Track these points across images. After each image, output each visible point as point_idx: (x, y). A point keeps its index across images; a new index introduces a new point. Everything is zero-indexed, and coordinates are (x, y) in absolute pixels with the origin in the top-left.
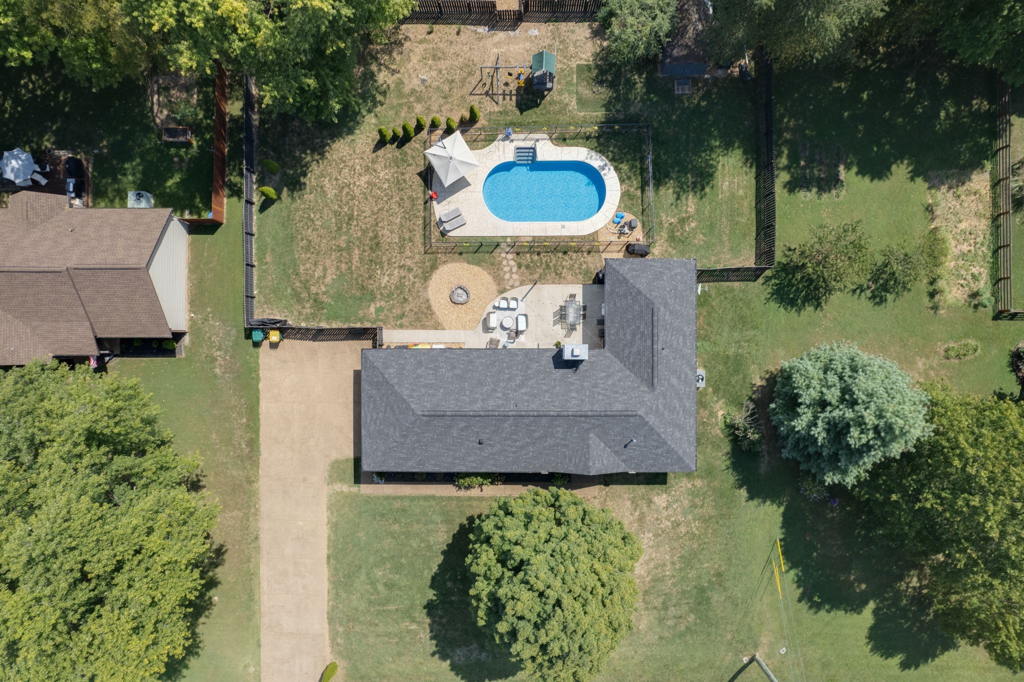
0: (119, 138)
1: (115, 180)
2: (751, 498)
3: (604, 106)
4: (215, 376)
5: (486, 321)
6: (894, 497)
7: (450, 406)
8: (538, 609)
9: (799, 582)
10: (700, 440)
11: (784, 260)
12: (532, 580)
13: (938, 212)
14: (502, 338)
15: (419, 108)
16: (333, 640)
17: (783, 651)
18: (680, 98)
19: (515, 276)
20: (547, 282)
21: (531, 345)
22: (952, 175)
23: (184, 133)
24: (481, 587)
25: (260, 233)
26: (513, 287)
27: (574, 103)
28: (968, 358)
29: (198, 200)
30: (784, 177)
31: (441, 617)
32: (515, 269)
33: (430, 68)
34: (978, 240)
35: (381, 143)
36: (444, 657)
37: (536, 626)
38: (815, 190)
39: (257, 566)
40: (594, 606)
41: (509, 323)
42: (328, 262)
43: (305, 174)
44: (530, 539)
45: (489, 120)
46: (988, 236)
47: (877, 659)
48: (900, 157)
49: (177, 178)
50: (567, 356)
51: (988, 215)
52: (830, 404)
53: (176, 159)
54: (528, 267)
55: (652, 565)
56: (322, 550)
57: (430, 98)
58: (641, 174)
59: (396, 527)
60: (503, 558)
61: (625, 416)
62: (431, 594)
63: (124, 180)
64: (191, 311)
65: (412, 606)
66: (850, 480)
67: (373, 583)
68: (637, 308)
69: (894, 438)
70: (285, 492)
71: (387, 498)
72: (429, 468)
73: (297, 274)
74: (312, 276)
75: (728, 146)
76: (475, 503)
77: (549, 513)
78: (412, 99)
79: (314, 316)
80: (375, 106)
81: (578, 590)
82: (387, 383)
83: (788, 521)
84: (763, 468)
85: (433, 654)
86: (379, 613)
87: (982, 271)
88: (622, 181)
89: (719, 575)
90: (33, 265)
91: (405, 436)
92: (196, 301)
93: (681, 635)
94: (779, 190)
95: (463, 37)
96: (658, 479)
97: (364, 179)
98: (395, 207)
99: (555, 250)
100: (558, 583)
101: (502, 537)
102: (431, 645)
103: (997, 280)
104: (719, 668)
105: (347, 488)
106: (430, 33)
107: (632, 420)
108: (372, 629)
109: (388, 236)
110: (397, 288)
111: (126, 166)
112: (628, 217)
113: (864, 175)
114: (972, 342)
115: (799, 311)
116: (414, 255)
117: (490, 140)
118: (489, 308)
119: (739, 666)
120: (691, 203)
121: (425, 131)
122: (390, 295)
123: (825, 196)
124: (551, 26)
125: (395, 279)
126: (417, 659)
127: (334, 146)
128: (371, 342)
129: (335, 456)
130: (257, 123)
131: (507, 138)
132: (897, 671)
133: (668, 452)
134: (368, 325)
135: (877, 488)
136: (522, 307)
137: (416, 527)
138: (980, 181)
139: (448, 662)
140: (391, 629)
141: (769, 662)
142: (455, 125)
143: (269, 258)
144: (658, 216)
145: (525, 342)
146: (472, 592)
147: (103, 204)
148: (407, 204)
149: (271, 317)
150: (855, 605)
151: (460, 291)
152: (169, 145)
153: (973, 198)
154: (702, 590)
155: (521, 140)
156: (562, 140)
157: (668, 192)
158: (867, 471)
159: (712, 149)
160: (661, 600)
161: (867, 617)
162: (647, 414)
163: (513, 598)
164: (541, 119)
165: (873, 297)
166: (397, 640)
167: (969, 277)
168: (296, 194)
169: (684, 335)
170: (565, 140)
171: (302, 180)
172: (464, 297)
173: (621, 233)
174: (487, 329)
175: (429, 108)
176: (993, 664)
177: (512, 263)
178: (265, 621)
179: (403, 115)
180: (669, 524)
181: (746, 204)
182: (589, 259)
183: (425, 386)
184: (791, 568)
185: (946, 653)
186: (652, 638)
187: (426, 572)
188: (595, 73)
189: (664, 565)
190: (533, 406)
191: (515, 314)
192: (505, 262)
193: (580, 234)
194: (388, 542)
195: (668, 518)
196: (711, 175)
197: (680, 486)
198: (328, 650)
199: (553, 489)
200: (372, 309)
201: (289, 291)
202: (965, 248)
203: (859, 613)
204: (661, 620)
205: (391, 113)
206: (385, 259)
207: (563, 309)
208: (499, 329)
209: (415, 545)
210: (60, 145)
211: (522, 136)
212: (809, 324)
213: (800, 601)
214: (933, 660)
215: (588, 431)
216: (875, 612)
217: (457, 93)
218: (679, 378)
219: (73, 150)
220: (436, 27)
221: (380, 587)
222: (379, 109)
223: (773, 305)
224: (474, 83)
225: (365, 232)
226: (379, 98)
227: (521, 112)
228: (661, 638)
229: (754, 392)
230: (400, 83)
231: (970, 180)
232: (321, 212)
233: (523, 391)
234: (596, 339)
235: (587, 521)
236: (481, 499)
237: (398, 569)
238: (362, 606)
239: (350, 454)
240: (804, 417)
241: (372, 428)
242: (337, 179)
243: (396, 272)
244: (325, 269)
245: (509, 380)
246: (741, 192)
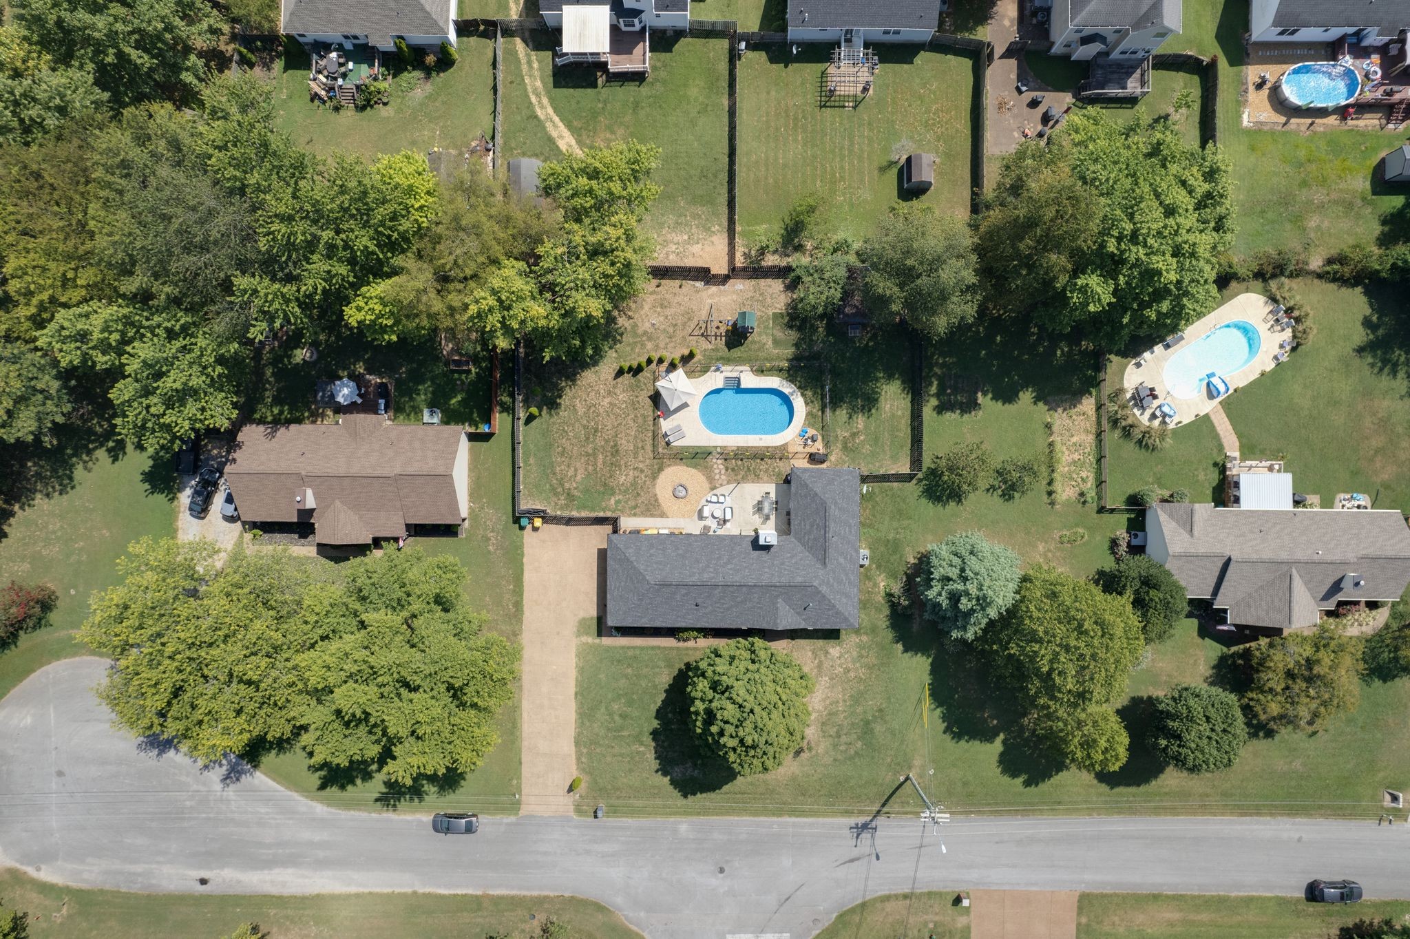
0: (415, 365)
1: (411, 399)
2: (906, 651)
3: (793, 345)
4: (489, 552)
5: (700, 512)
6: (995, 647)
7: (675, 578)
8: (738, 716)
9: (944, 718)
10: (864, 605)
11: (933, 466)
12: (734, 697)
13: (1055, 428)
14: (713, 524)
15: (649, 345)
16: (578, 759)
17: (932, 772)
18: (852, 340)
19: (723, 477)
20: (748, 481)
21: (735, 532)
22: (1066, 400)
23: (467, 363)
24: (700, 706)
25: (525, 441)
26: (721, 485)
27: (770, 342)
28: (1077, 543)
29: (475, 415)
30: (934, 402)
31: (663, 742)
32: (723, 472)
33: (659, 314)
34: (1086, 451)
35: (620, 373)
36: (665, 774)
37: (737, 727)
38: (958, 411)
39: (520, 701)
40: (775, 715)
41: (718, 514)
42: (578, 465)
43: (560, 397)
44: (733, 671)
45: (704, 356)
46: (1094, 448)
47: (1006, 779)
48: (1025, 386)
49: (459, 398)
50: (762, 542)
51: (1094, 431)
52: (951, 579)
53: (458, 382)
54: (733, 470)
55: (828, 702)
56: (572, 690)
57: (658, 338)
58: (822, 399)
59: (629, 671)
60: (714, 686)
61: (803, 587)
62: (655, 724)
63: (418, 399)
64: (470, 501)
65: (641, 733)
66: (970, 635)
67: (611, 714)
68: (814, 505)
69: (989, 604)
70: (542, 643)
71: (623, 647)
72: (658, 624)
73: (554, 474)
74: (566, 475)
75: (890, 377)
76: (691, 652)
77: (747, 655)
78: (644, 339)
79: (567, 506)
80: (615, 344)
81: (765, 703)
82: (628, 560)
83: (934, 670)
84: (915, 627)
85: (657, 771)
86: (615, 738)
87: (1089, 474)
88: (807, 404)
89: (880, 710)
90: (369, 472)
91: (641, 600)
92: (474, 495)
93: (851, 758)
94: (928, 412)
95: (684, 289)
96: (832, 634)
97: (607, 400)
98: (631, 422)
99: (755, 457)
100: (751, 698)
101: (714, 672)
102: (655, 765)
103: (1100, 483)
104: (882, 785)
105: (591, 640)
106: (658, 286)
107: (809, 589)
108: (609, 750)
109: (625, 445)
110: (632, 485)
111: (420, 387)
112: (811, 432)
113: (997, 401)
114: (1081, 530)
115: (944, 506)
116: (645, 460)
117: (705, 370)
118: (703, 502)
119: (897, 784)
120: (860, 421)
121: (655, 363)
122: (626, 491)
123: (966, 416)
124: (753, 282)
125: (630, 478)
126: (644, 775)
127: (583, 374)
128: (611, 527)
129: (582, 614)
130: (522, 355)
131: (718, 369)
132: (1021, 788)
133: (837, 613)
134: (609, 514)
135: (986, 642)
136: (729, 501)
137: (645, 671)
138: (1088, 405)
139: (669, 777)
140: (624, 751)
141: (921, 781)
142: (677, 362)
143: (532, 461)
144: (835, 431)
145: (731, 529)
146: (692, 709)
147: (402, 417)
148: (640, 420)
149: (534, 507)
150: (988, 737)
151: (681, 488)
152: (454, 371)
153: (1082, 418)
154: (867, 723)
155: (729, 371)
156: (761, 371)
157: (842, 413)
158: (981, 629)
159: (877, 380)
160: (835, 730)
161: (997, 746)
162: (820, 585)
163: (721, 709)
164: (744, 355)
165: (1003, 495)
166: (628, 759)
167: (1079, 480)
168: (553, 412)
169: (850, 526)
170: (762, 371)
171: (558, 401)
172: (684, 492)
173: (806, 445)
174: (701, 517)
175: (657, 346)
176: (1095, 781)
177: (721, 467)
178: (525, 744)
179: (637, 350)
180: (841, 670)
181: (903, 422)
182: (781, 464)
183: (656, 563)
184: (937, 707)
185: (1060, 773)
186: (828, 760)
187: (652, 706)
188: (787, 319)
189: (838, 702)
190: (737, 578)
191: (723, 506)
192: (715, 466)
193: (774, 445)
194: (623, 683)
195: (840, 666)
196: (877, 400)
197: (850, 641)
198: (574, 767)
199: (750, 639)
200: (612, 501)
201: (548, 486)
202: (1076, 456)
203: (992, 742)
204: (835, 746)
205: (628, 349)
206: (622, 462)
207: (760, 503)
208: (711, 518)
209: (644, 685)
210: (370, 371)
211: (730, 368)
212: (952, 515)
213: (945, 732)
214: (1049, 779)
215: (777, 597)
216: (1004, 742)
217: (679, 334)
218: (846, 558)
219: (380, 375)
220: (663, 282)
221: (617, 718)
222: (618, 346)
223: (924, 501)
224: (693, 326)
225: (607, 441)
226: (619, 338)
227: (729, 349)
228: (835, 760)
229: (909, 568)
230: (635, 326)
231: (1081, 403)
232: (573, 425)
233: (729, 567)
234: (784, 527)
235: (773, 661)
236: (695, 649)
237: (630, 703)
238: (602, 732)
239: (593, 612)
240: (935, 589)
241: (615, 593)
242: (585, 400)
243: (631, 473)
244: (576, 470)
245: (719, 558)
246: (900, 413)
